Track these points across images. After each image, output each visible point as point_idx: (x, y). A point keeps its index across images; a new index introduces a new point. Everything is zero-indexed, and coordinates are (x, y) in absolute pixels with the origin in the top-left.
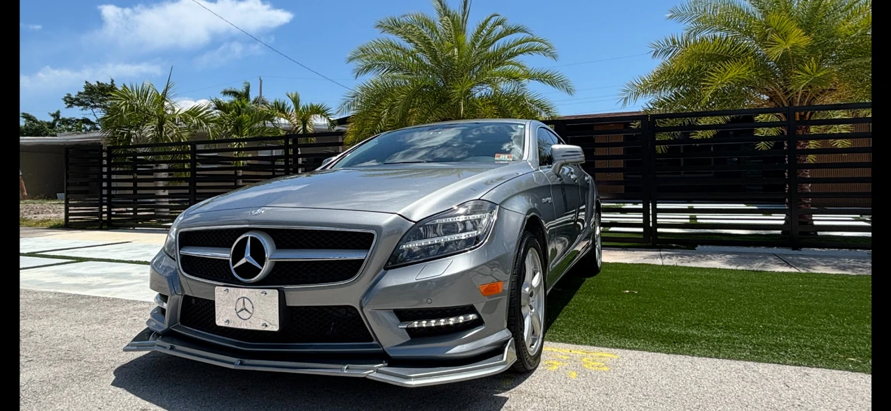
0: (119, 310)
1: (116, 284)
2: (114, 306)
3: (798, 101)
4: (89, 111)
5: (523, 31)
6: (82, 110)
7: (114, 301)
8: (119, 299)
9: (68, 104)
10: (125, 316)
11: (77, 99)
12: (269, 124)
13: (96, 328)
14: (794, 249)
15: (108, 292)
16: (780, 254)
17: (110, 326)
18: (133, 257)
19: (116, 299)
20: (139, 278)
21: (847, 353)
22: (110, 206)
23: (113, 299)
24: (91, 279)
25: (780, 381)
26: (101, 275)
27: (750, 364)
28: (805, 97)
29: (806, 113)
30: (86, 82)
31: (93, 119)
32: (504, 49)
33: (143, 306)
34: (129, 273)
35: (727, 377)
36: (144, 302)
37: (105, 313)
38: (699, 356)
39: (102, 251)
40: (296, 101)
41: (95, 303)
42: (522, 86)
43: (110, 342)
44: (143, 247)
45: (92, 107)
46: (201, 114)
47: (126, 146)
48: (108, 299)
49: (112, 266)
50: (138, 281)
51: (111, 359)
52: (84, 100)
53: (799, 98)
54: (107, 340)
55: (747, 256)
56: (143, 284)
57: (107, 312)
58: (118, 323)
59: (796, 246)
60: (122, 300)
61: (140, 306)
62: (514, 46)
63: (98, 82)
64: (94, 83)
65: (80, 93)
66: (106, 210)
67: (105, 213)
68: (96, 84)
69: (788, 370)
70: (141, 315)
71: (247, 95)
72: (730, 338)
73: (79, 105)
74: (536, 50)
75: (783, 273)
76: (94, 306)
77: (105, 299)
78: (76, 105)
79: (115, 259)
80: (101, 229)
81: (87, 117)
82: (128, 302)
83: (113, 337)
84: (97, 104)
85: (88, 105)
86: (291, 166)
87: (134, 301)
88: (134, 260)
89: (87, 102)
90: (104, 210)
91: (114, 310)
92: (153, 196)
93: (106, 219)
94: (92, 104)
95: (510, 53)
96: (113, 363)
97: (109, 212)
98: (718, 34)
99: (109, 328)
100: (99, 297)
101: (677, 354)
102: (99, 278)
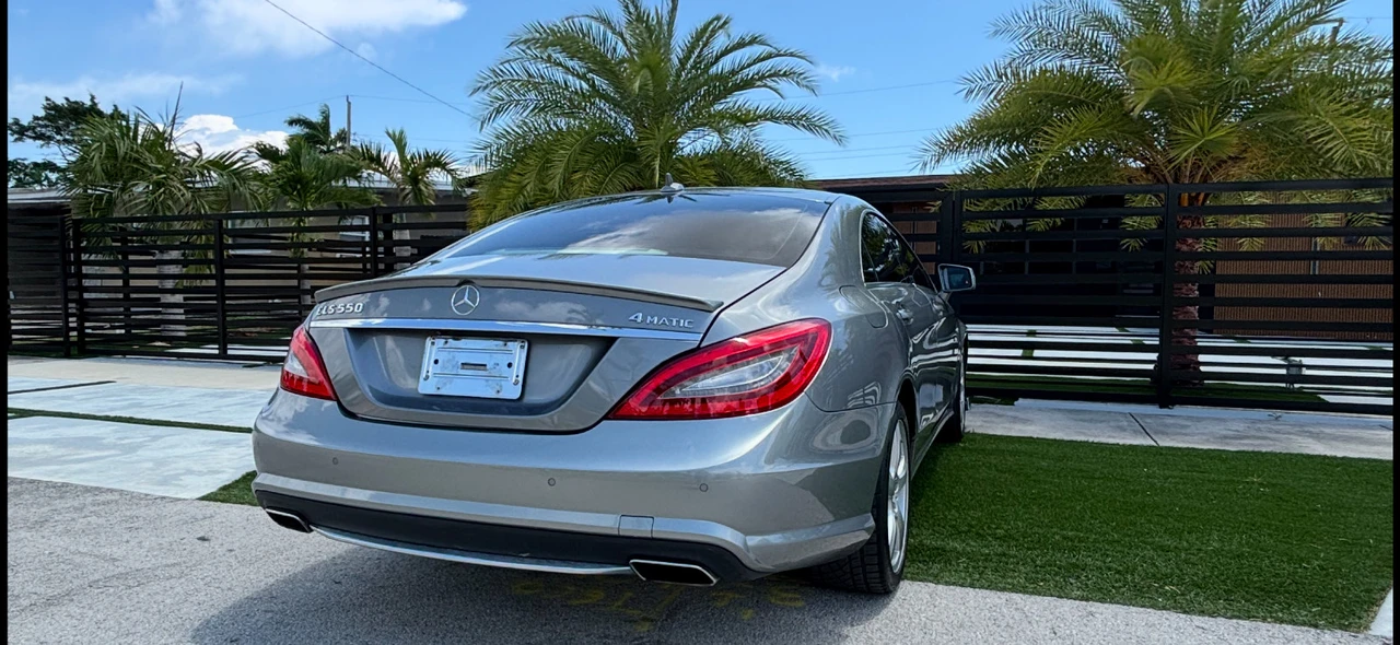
0: (68, 505)
1: (72, 458)
2: (61, 498)
3: (1188, 173)
4: (54, 148)
5: (762, 43)
6: (42, 146)
7: (64, 489)
8: (72, 485)
9: (16, 136)
10: (75, 516)
11: (29, 128)
12: (353, 183)
13: (22, 536)
14: (1162, 406)
15: (56, 472)
16: (1138, 415)
17: (46, 533)
18: (112, 409)
19: (67, 485)
20: (114, 446)
21: (1165, 578)
22: (82, 318)
23: (64, 485)
24: (32, 449)
25: (1048, 624)
26: (52, 442)
27: (1016, 597)
28: (1199, 167)
29: (1198, 194)
30: (47, 99)
31: (61, 163)
32: (733, 72)
33: (109, 497)
34: (98, 438)
35: (973, 619)
36: (111, 491)
37: (42, 510)
38: (947, 584)
39: (63, 398)
40: (400, 144)
41: (30, 494)
42: (755, 135)
43: (40, 561)
44: (133, 391)
45: (58, 141)
46: (235, 167)
47: (105, 219)
48: (54, 486)
49: (73, 425)
50: (112, 452)
51: (33, 590)
52: (44, 130)
53: (1189, 168)
54: (35, 557)
55: (1087, 417)
56: (118, 458)
57: (47, 508)
58: (60, 528)
59: (1165, 402)
60: (76, 486)
61: (102, 498)
62: (749, 66)
63: (67, 99)
64: (60, 101)
65: (36, 118)
66: (75, 325)
67: (73, 329)
68: (64, 102)
69: (1067, 607)
70: (103, 514)
71: (325, 126)
72: (1004, 555)
73: (35, 138)
74: (785, 75)
75: (1132, 447)
76: (27, 497)
77: (48, 485)
78: (30, 137)
79: (81, 413)
80: (68, 356)
81: (50, 158)
82: (87, 490)
83: (47, 552)
84: (67, 137)
85: (50, 138)
86: (381, 260)
87: (97, 488)
88: (112, 414)
89: (48, 134)
90: (71, 325)
91: (60, 504)
92: (155, 302)
93: (75, 339)
94: (58, 137)
95: (742, 80)
96: (35, 597)
97: (81, 329)
98: (1067, 62)
99: (43, 537)
100: (39, 482)
101: (916, 580)
102: (47, 447)
